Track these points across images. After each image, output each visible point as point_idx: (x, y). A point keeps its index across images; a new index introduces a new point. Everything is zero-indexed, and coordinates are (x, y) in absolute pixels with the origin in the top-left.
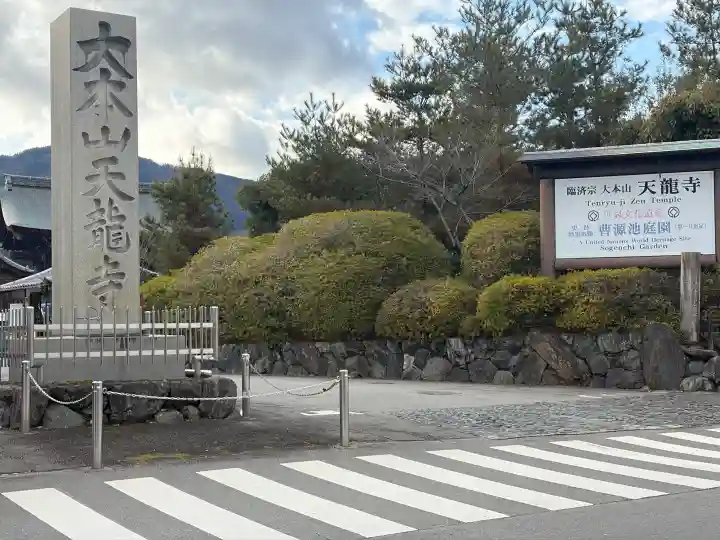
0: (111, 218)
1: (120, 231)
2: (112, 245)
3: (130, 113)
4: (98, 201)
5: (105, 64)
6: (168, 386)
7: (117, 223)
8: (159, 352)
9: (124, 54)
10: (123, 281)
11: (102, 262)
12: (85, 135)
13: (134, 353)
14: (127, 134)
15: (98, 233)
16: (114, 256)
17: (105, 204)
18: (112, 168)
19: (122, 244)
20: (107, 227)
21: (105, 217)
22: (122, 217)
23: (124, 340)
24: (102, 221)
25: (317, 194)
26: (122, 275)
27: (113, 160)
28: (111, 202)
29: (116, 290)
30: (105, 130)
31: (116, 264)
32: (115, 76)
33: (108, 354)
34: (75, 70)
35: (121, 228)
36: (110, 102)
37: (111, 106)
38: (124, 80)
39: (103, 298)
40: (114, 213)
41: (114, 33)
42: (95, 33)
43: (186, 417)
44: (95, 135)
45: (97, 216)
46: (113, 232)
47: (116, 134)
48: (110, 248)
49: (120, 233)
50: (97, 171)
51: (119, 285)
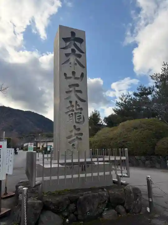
0: (77, 109)
1: (80, 115)
2: (77, 120)
3: (83, 67)
4: (71, 102)
5: (73, 47)
6: (108, 196)
7: (79, 111)
8: (101, 174)
9: (81, 44)
10: (82, 137)
11: (73, 128)
12: (65, 74)
13: (89, 175)
14: (82, 75)
15: (71, 116)
16: (78, 126)
17: (74, 103)
18: (77, 88)
19: (81, 120)
20: (75, 113)
21: (74, 109)
22: (81, 109)
23: (84, 167)
24: (73, 111)
25: (127, 116)
26: (81, 134)
27: (77, 85)
28: (76, 102)
29: (80, 141)
30: (74, 73)
31: (79, 129)
32: (77, 52)
33: (76, 176)
34: (61, 48)
35: (81, 113)
36: (76, 62)
37: (76, 64)
38: (81, 54)
39: (73, 145)
40: (78, 107)
41: (76, 36)
42: (69, 36)
43: (119, 213)
44: (69, 74)
45: (71, 108)
46: (77, 115)
47: (78, 75)
48: (76, 122)
49: (80, 116)
50: (71, 89)
51: (80, 139)
